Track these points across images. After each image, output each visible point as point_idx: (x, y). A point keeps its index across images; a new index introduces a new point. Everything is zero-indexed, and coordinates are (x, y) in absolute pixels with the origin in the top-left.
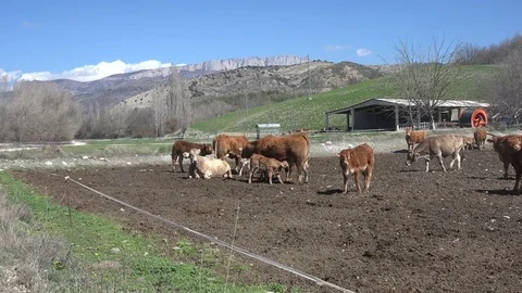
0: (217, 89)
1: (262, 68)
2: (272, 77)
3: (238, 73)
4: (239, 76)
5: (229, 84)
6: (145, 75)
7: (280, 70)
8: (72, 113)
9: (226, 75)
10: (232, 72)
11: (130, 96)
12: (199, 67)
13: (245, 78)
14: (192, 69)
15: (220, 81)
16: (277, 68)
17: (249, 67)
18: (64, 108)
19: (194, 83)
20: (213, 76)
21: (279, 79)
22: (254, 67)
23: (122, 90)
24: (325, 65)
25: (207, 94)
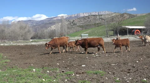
0: (81, 22)
1: (96, 15)
2: (100, 18)
3: (88, 17)
4: (89, 18)
5: (85, 21)
6: (58, 18)
7: (103, 16)
8: (29, 31)
9: (84, 18)
10: (86, 17)
11: (53, 25)
12: (76, 15)
13: (90, 19)
14: (73, 16)
15: (82, 20)
16: (101, 15)
17: (92, 15)
18: (26, 30)
19: (74, 21)
20: (80, 18)
21: (102, 19)
22: (94, 15)
23: (50, 23)
24: (118, 14)
25: (78, 24)
